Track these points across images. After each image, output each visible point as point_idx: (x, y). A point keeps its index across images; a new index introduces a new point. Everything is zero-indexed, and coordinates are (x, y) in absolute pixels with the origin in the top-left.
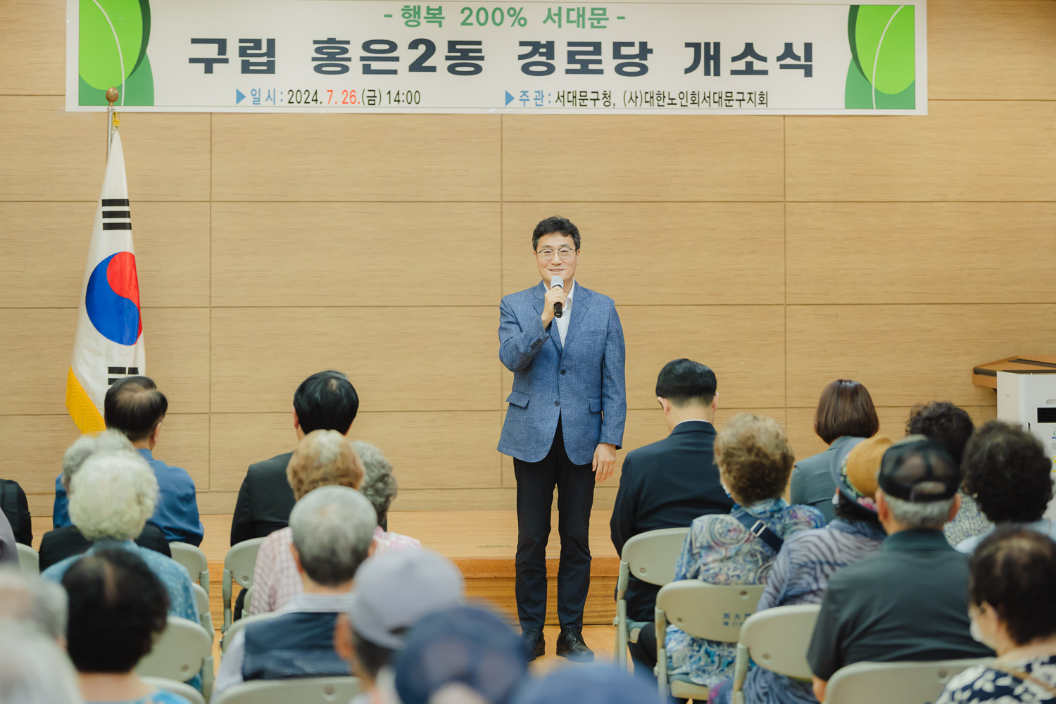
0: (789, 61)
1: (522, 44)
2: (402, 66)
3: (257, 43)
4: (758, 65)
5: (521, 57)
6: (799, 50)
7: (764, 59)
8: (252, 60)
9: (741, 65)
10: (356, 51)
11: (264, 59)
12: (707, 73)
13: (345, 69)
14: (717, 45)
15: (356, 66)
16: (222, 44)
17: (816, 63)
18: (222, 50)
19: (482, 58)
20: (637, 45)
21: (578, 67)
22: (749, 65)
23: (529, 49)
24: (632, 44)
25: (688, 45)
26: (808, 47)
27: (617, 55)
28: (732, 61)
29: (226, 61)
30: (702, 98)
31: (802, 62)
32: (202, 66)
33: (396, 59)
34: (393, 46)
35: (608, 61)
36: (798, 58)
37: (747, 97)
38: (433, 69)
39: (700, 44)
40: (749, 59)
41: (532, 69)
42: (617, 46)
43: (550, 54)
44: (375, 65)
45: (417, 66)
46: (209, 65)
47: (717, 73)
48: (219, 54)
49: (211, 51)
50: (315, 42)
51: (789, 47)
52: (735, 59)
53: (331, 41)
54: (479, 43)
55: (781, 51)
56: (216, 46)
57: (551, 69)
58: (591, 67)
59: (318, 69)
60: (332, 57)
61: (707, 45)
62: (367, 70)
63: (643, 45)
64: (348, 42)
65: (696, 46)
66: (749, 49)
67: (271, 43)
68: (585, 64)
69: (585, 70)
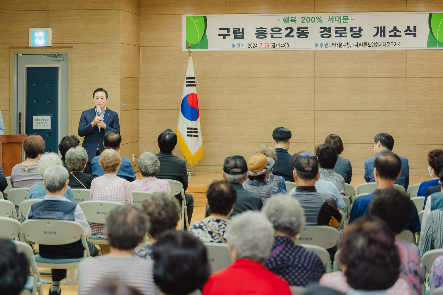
0: (408, 32)
1: (321, 28)
2: (283, 36)
3: (239, 29)
4: (398, 34)
5: (320, 32)
6: (412, 29)
7: (400, 32)
8: (237, 34)
9: (392, 34)
10: (269, 31)
11: (241, 34)
12: (381, 36)
13: (265, 37)
14: (384, 27)
15: (269, 36)
16: (228, 30)
17: (417, 33)
18: (228, 32)
19: (308, 33)
20: (358, 28)
21: (339, 35)
22: (395, 34)
23: (323, 30)
24: (356, 28)
25: (374, 27)
26: (415, 28)
27: (351, 31)
28: (389, 32)
29: (229, 35)
30: (379, 44)
31: (413, 32)
32: (222, 37)
33: (281, 33)
34: (280, 30)
35: (349, 33)
36: (412, 31)
37: (394, 44)
38: (293, 36)
39: (379, 27)
40: (395, 32)
41: (324, 36)
42: (351, 28)
43: (330, 31)
44: (275, 36)
45: (288, 36)
46: (224, 36)
47: (384, 36)
48: (227, 33)
49: (225, 32)
50: (256, 29)
51: (408, 27)
52: (390, 32)
53: (261, 28)
54: (307, 28)
55: (406, 29)
56: (226, 31)
57: (330, 36)
58: (343, 35)
59: (257, 37)
60: (261, 33)
61: (381, 27)
62: (272, 37)
63: (360, 28)
64: (266, 29)
65: (377, 28)
66: (395, 28)
67: (243, 29)
68: (341, 34)
69: (341, 36)
